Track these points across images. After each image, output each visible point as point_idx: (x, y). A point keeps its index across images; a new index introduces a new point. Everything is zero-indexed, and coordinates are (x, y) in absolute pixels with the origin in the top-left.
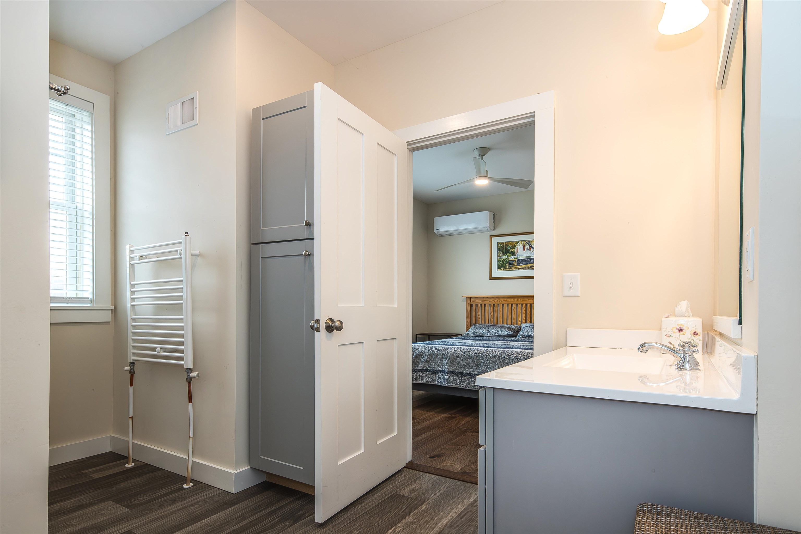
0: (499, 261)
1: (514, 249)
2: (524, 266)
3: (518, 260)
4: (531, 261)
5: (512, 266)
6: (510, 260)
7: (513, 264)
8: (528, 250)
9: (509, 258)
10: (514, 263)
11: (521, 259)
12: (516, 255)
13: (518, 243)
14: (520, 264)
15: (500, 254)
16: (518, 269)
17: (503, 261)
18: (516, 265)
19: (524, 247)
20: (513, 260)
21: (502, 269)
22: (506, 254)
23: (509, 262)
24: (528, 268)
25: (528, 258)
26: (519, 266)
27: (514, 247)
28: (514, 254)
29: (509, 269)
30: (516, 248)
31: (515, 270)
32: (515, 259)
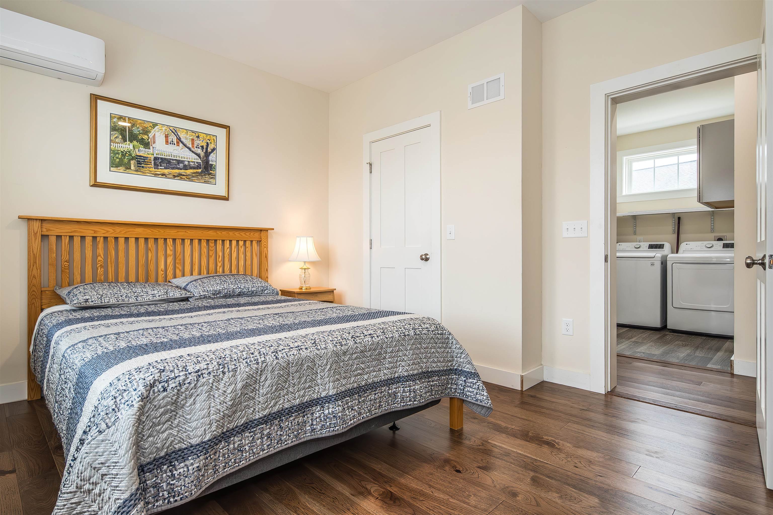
0: (113, 152)
1: (146, 136)
2: (166, 171)
3: (155, 159)
4: (178, 164)
5: (143, 167)
6: (138, 154)
7: (144, 164)
8: (174, 144)
9: (137, 150)
10: (148, 162)
11: (161, 158)
12: (151, 147)
13: (154, 128)
14: (158, 166)
15: (116, 138)
16: (156, 175)
17: (124, 154)
18: (150, 166)
19: (167, 137)
20: (145, 155)
21: (122, 169)
22: (131, 141)
23: (137, 158)
24: (175, 176)
25: (174, 158)
26: (156, 170)
27: (146, 132)
28: (147, 145)
29: (137, 171)
30: (151, 135)
31: (148, 174)
32: (149, 156)
